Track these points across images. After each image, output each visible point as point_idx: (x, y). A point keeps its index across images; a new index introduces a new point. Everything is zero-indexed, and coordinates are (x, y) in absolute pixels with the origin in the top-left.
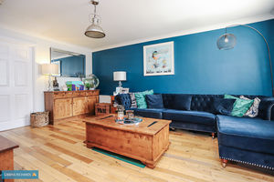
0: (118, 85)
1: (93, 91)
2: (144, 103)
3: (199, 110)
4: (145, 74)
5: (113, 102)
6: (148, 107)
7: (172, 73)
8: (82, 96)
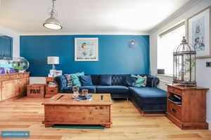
0: (51, 68)
1: (23, 74)
2: (79, 82)
3: (116, 85)
4: (76, 60)
5: (48, 83)
6: (82, 85)
7: (97, 60)
8: (12, 79)
